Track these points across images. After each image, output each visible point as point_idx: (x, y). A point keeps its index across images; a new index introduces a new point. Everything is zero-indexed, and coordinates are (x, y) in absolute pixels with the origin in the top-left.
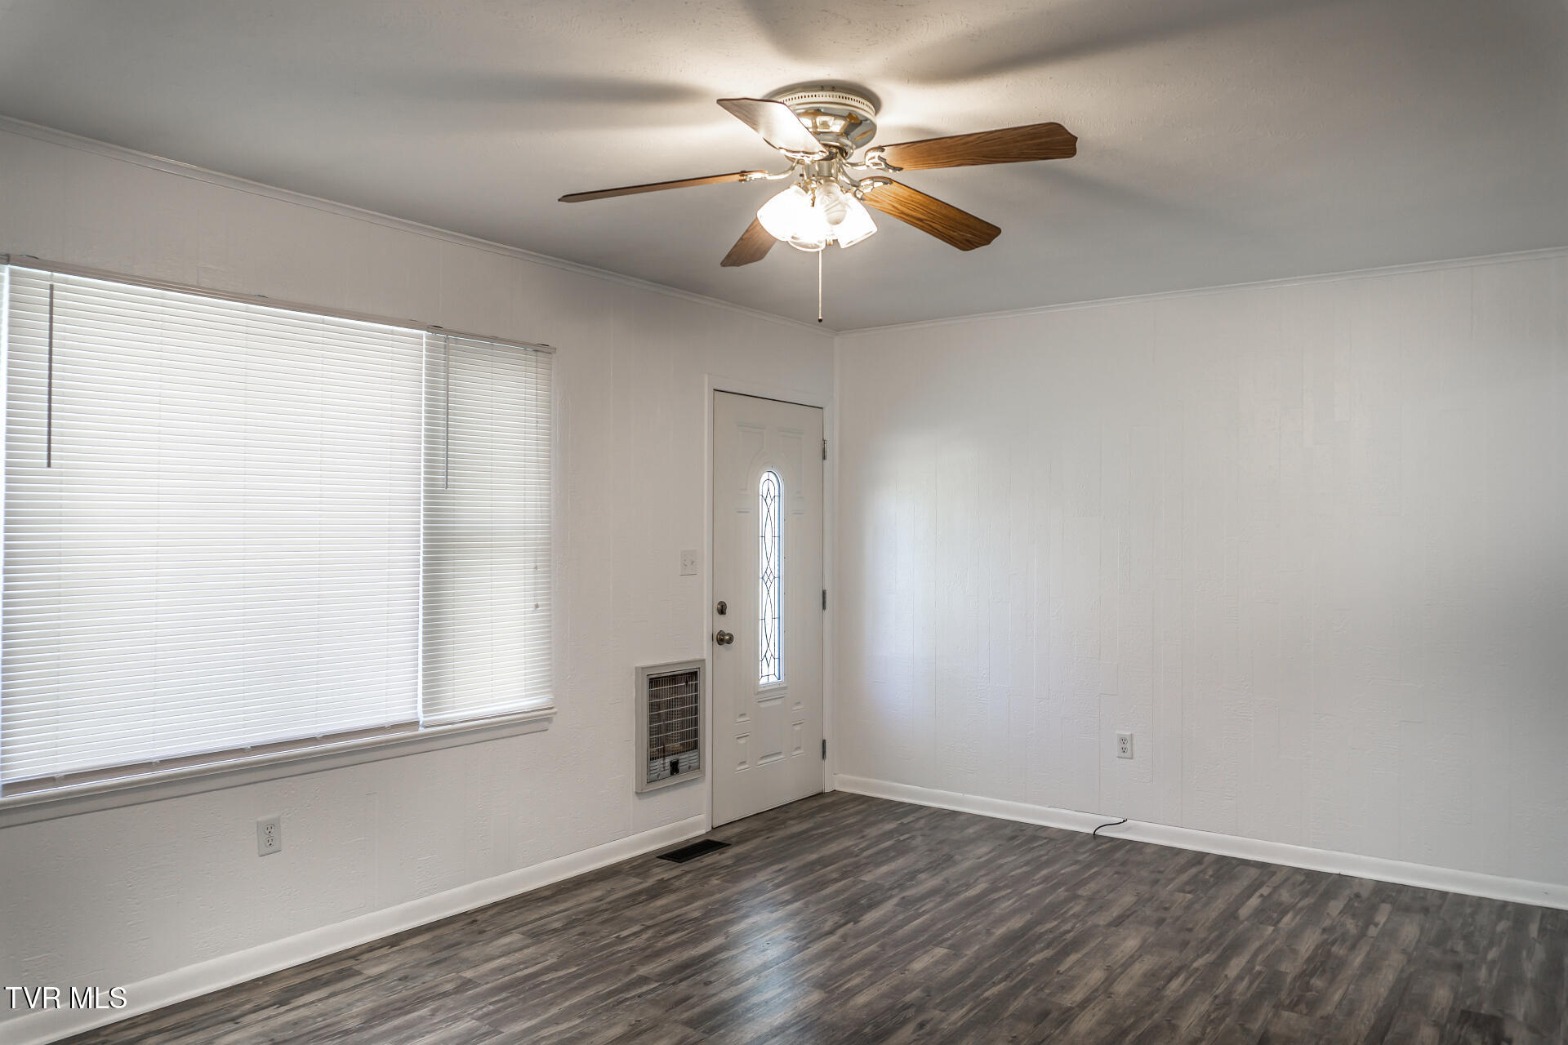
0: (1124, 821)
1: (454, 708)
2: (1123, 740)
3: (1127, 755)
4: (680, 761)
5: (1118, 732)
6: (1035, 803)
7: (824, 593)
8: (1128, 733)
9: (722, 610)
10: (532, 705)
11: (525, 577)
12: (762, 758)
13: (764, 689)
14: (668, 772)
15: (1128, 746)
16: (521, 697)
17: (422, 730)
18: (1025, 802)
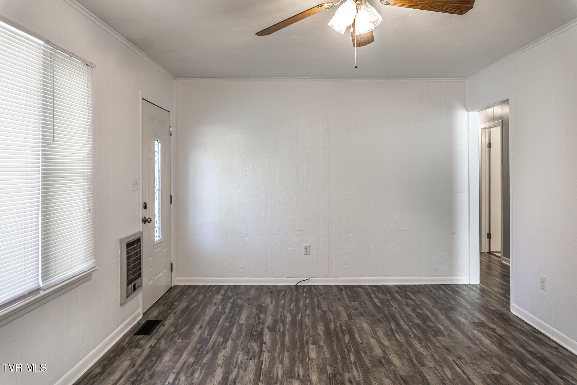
0: (309, 278)
1: (56, 275)
2: (306, 248)
3: (308, 253)
4: (136, 284)
5: (304, 245)
6: (270, 277)
7: (171, 196)
8: (309, 245)
9: (145, 207)
10: (87, 266)
11: (83, 194)
12: (156, 275)
13: (157, 242)
14: (133, 290)
15: (308, 250)
16: (82, 263)
17: (42, 293)
18: (266, 277)
